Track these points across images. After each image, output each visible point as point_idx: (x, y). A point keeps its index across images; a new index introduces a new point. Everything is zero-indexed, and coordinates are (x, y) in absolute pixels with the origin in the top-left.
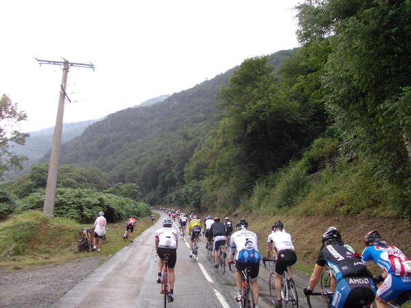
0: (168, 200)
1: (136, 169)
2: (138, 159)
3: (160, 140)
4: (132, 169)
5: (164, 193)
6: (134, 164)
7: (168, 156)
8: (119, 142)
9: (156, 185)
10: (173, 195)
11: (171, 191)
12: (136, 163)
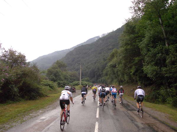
0: (99, 81)
1: (87, 70)
2: (87, 66)
3: (95, 58)
4: (85, 70)
5: (97, 79)
6: (86, 68)
7: (98, 66)
8: (80, 59)
9: (95, 76)
10: (100, 80)
11: (100, 78)
12: (87, 68)
